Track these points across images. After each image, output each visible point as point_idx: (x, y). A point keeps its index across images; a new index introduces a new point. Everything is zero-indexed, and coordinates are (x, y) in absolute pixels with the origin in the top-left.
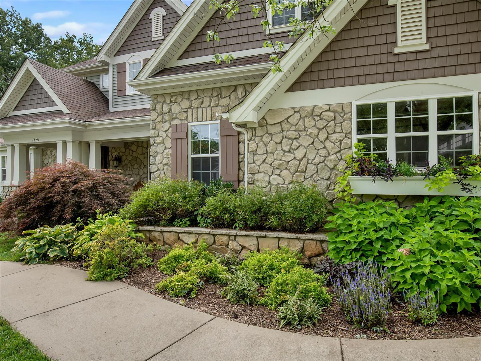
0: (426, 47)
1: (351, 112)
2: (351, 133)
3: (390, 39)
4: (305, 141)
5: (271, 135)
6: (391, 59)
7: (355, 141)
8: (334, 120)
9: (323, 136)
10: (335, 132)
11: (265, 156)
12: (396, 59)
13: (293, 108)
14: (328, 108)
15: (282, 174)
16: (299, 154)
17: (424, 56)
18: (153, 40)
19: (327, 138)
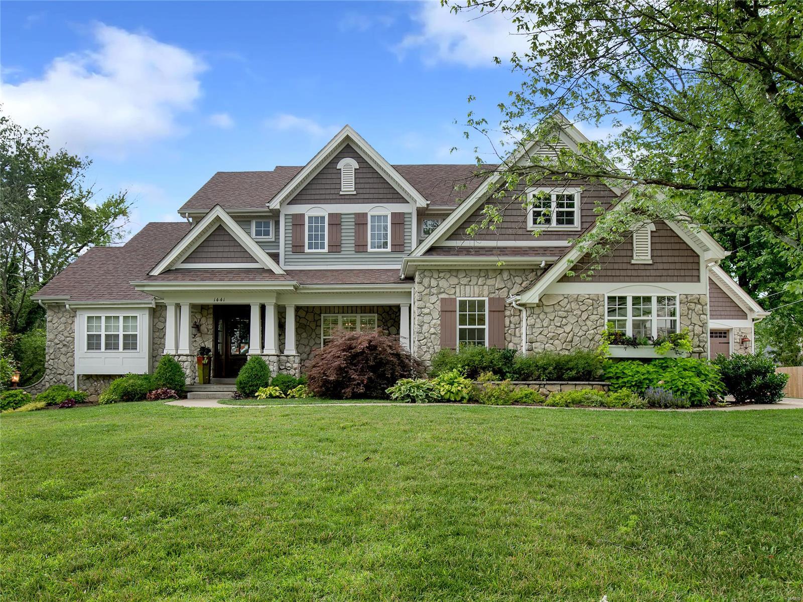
0: (651, 262)
1: (604, 301)
2: (604, 315)
3: (629, 254)
4: (572, 319)
5: (546, 313)
6: (629, 267)
7: (606, 321)
8: (592, 305)
9: (584, 316)
10: (593, 314)
11: (541, 329)
12: (632, 267)
13: (563, 295)
14: (587, 296)
15: (555, 343)
16: (568, 329)
17: (649, 267)
18: (341, 193)
19: (587, 318)
